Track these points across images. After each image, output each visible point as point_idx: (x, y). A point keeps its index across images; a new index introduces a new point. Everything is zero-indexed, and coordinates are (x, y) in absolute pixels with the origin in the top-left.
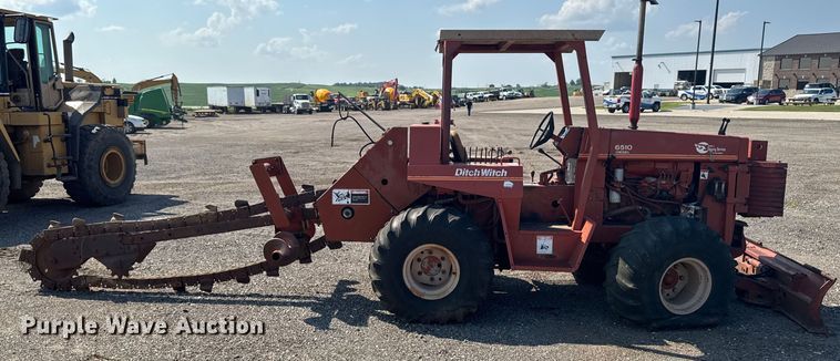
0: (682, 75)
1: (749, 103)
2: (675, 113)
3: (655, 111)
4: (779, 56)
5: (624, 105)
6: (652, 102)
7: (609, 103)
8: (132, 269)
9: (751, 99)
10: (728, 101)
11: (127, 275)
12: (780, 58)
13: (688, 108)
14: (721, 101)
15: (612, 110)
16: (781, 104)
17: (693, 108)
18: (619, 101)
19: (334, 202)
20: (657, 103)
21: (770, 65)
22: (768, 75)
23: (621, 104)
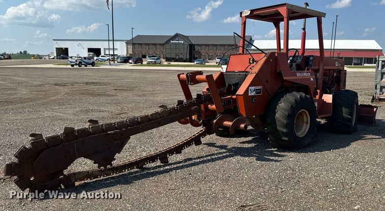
0: (90, 50)
1: (130, 63)
2: (102, 67)
3: (93, 66)
4: (132, 43)
5: (79, 63)
6: (91, 62)
7: (71, 62)
8: (115, 160)
9: (130, 61)
10: (121, 62)
11: (111, 165)
12: (134, 44)
13: (107, 65)
14: (118, 62)
15: (73, 66)
16: (142, 64)
17: (110, 65)
18: (76, 61)
19: (250, 94)
20: (94, 62)
21: (131, 47)
22: (131, 52)
23: (78, 63)
